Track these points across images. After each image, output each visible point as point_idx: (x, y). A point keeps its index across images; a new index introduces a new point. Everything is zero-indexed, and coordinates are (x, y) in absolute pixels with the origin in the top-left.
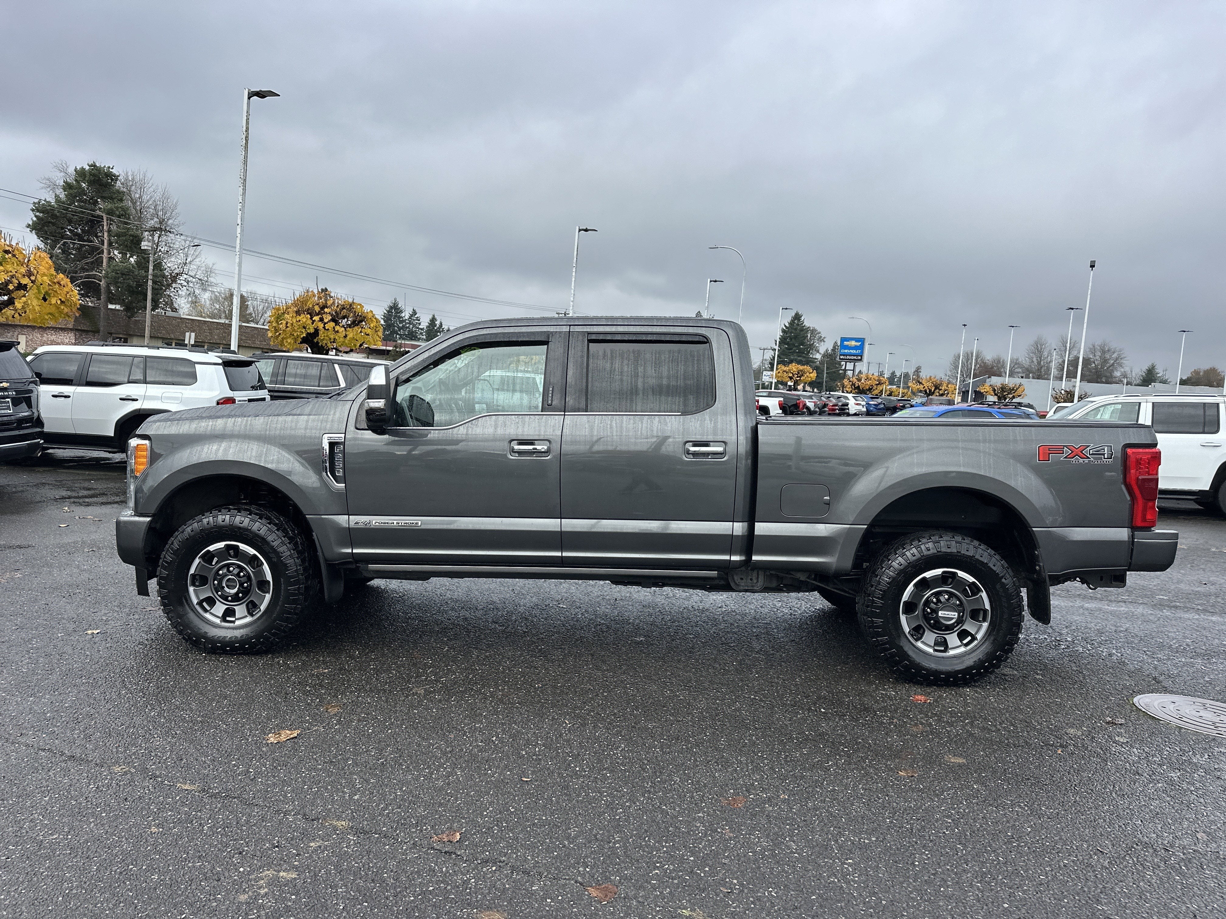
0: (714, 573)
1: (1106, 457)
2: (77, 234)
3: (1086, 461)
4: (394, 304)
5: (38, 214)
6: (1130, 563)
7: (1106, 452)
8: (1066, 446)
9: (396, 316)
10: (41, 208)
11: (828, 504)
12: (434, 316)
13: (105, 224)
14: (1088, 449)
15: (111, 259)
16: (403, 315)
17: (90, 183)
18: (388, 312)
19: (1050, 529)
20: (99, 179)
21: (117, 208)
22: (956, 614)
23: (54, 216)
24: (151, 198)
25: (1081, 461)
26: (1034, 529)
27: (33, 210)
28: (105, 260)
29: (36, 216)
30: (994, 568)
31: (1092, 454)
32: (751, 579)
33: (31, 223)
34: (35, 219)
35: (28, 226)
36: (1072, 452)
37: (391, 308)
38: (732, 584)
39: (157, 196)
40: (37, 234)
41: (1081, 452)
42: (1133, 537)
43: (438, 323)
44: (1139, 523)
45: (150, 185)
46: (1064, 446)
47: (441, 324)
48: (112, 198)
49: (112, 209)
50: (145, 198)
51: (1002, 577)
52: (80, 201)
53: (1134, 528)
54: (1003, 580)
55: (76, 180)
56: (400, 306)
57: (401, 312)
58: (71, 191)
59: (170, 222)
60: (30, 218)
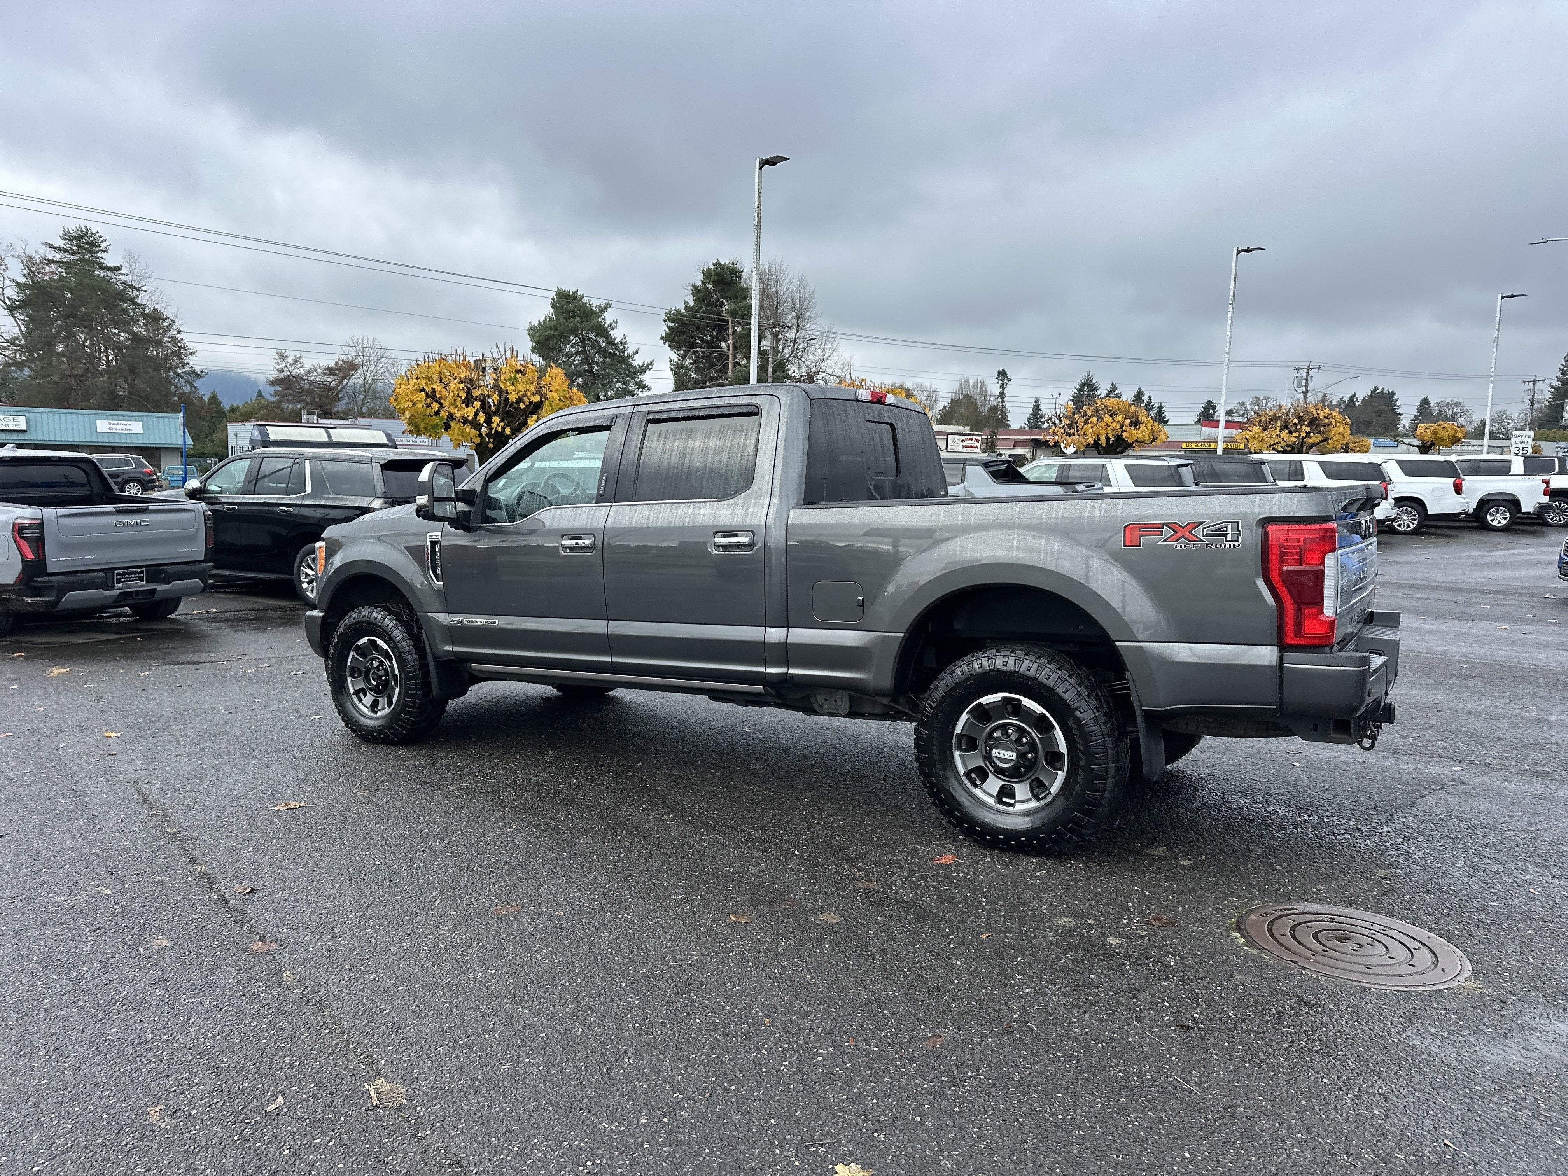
0: (760, 689)
1: (1229, 538)
2: (707, 342)
3: (1198, 544)
4: (1087, 380)
5: (670, 324)
6: (1281, 699)
7: (1229, 531)
8: (1166, 524)
9: (1088, 396)
10: (672, 317)
11: (862, 604)
12: (1140, 389)
13: (730, 326)
14: (1201, 527)
15: (736, 364)
16: (1098, 392)
17: (715, 284)
18: (1079, 390)
19: (1142, 644)
20: (724, 279)
21: (740, 307)
22: (1014, 755)
23: (683, 324)
24: (787, 289)
25: (1190, 545)
26: (1117, 643)
27: (665, 321)
28: (730, 366)
29: (668, 327)
30: (1065, 696)
31: (1208, 535)
32: (836, 701)
33: (664, 334)
34: (667, 330)
35: (662, 338)
36: (1176, 532)
37: (1083, 385)
38: (816, 707)
39: (794, 287)
40: (670, 346)
41: (1190, 532)
42: (1281, 659)
43: (1145, 398)
44: (1290, 640)
45: (786, 275)
46: (1163, 524)
47: (1150, 399)
48: (736, 298)
49: (735, 310)
50: (782, 290)
51: (1076, 709)
52: (707, 305)
53: (1283, 648)
54: (1077, 713)
55: (703, 283)
56: (1094, 381)
57: (1097, 389)
58: (699, 296)
59: (808, 314)
60: (663, 329)
